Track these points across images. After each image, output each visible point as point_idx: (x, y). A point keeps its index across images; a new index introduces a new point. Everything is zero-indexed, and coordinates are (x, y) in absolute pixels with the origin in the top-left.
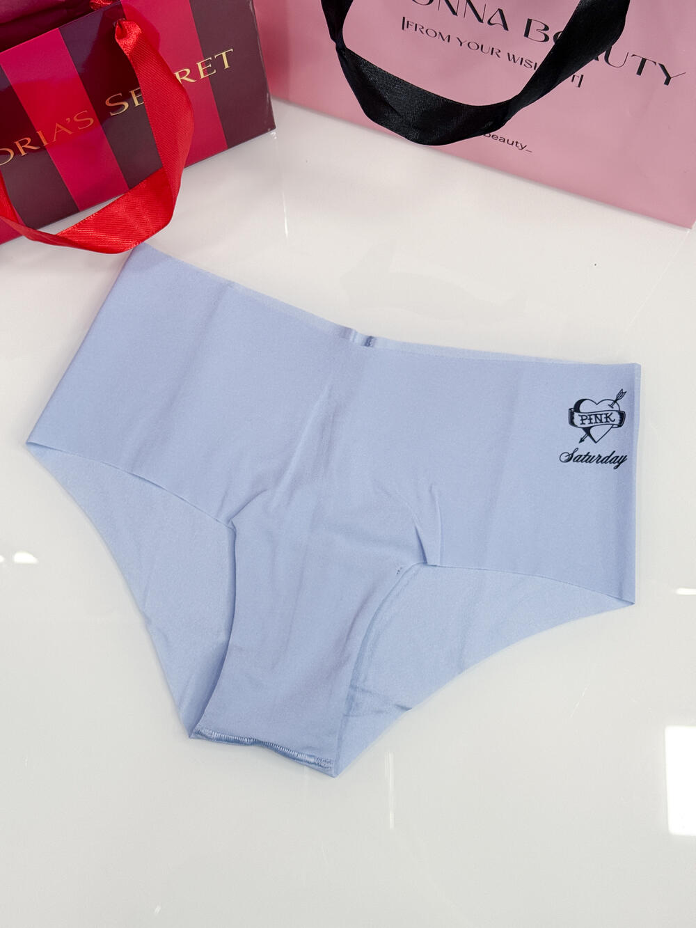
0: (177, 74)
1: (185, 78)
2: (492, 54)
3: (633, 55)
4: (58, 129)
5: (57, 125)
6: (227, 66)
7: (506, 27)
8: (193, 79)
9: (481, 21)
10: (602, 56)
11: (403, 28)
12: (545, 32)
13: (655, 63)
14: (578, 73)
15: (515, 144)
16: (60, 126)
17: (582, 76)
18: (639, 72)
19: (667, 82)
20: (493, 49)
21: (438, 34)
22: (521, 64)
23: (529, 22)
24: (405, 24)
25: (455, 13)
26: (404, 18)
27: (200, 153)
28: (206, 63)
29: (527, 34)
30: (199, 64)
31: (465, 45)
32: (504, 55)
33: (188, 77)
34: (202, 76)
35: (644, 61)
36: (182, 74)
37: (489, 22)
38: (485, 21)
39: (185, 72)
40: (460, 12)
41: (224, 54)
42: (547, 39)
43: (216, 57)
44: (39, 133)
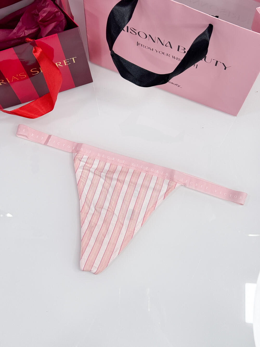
0: (56, 64)
1: (59, 65)
2: (167, 55)
3: (214, 60)
4: (14, 78)
5: (13, 77)
6: (74, 62)
7: (171, 48)
8: (62, 65)
9: (163, 45)
10: (203, 59)
11: (137, 45)
12: (184, 50)
13: (221, 63)
14: (196, 64)
15: (176, 85)
16: (14, 77)
17: (197, 65)
18: (216, 65)
19: (225, 69)
20: (167, 54)
21: (149, 48)
22: (177, 59)
23: (179, 46)
24: (138, 44)
25: (154, 42)
26: (138, 42)
27: (64, 88)
28: (67, 61)
29: (178, 50)
30: (64, 61)
31: (158, 52)
32: (171, 56)
33: (60, 65)
34: (66, 65)
35: (217, 62)
36: (58, 64)
37: (166, 45)
38: (165, 45)
39: (59, 63)
40: (156, 41)
41: (73, 58)
42: (185, 52)
43: (70, 59)
44: (7, 79)
